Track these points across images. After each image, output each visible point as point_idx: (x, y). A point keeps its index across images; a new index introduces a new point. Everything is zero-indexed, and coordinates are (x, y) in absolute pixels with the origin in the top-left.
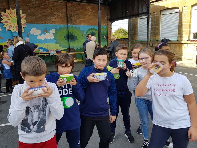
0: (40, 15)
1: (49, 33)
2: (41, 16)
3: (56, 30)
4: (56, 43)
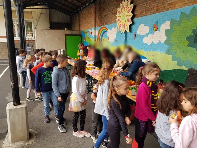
3: (173, 22)
4: (168, 52)
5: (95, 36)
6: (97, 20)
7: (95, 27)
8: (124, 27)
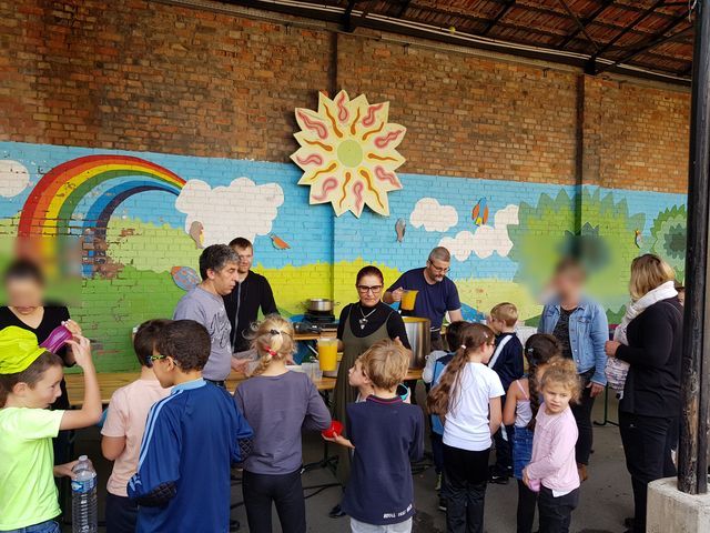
0: (462, 134)
1: (492, 224)
2: (465, 136)
3: (524, 210)
4: (519, 278)
8: (357, 193)
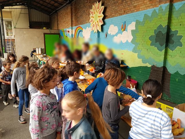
3: (138, 23)
4: (134, 51)
5: (72, 35)
6: (74, 20)
7: (72, 26)
8: (97, 27)
